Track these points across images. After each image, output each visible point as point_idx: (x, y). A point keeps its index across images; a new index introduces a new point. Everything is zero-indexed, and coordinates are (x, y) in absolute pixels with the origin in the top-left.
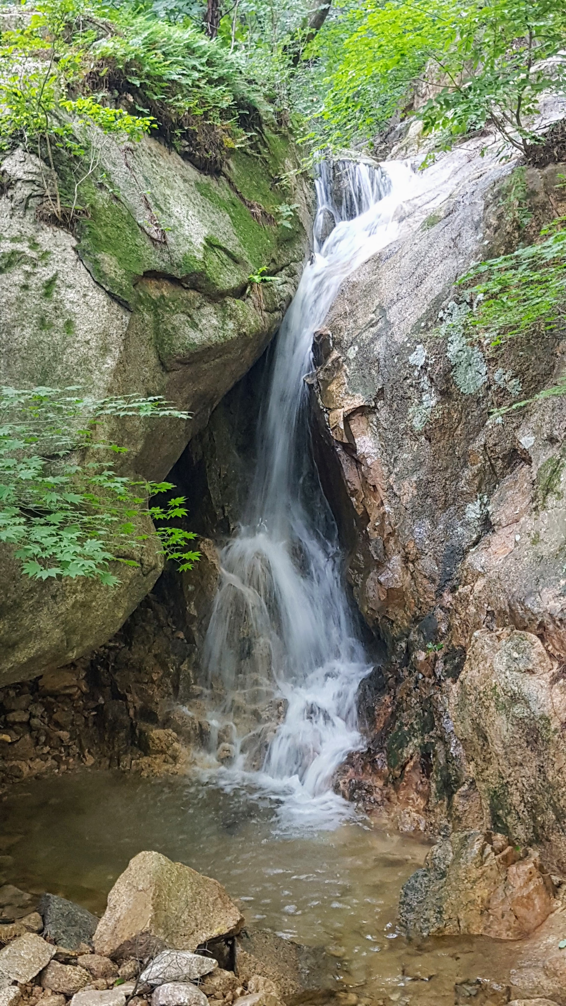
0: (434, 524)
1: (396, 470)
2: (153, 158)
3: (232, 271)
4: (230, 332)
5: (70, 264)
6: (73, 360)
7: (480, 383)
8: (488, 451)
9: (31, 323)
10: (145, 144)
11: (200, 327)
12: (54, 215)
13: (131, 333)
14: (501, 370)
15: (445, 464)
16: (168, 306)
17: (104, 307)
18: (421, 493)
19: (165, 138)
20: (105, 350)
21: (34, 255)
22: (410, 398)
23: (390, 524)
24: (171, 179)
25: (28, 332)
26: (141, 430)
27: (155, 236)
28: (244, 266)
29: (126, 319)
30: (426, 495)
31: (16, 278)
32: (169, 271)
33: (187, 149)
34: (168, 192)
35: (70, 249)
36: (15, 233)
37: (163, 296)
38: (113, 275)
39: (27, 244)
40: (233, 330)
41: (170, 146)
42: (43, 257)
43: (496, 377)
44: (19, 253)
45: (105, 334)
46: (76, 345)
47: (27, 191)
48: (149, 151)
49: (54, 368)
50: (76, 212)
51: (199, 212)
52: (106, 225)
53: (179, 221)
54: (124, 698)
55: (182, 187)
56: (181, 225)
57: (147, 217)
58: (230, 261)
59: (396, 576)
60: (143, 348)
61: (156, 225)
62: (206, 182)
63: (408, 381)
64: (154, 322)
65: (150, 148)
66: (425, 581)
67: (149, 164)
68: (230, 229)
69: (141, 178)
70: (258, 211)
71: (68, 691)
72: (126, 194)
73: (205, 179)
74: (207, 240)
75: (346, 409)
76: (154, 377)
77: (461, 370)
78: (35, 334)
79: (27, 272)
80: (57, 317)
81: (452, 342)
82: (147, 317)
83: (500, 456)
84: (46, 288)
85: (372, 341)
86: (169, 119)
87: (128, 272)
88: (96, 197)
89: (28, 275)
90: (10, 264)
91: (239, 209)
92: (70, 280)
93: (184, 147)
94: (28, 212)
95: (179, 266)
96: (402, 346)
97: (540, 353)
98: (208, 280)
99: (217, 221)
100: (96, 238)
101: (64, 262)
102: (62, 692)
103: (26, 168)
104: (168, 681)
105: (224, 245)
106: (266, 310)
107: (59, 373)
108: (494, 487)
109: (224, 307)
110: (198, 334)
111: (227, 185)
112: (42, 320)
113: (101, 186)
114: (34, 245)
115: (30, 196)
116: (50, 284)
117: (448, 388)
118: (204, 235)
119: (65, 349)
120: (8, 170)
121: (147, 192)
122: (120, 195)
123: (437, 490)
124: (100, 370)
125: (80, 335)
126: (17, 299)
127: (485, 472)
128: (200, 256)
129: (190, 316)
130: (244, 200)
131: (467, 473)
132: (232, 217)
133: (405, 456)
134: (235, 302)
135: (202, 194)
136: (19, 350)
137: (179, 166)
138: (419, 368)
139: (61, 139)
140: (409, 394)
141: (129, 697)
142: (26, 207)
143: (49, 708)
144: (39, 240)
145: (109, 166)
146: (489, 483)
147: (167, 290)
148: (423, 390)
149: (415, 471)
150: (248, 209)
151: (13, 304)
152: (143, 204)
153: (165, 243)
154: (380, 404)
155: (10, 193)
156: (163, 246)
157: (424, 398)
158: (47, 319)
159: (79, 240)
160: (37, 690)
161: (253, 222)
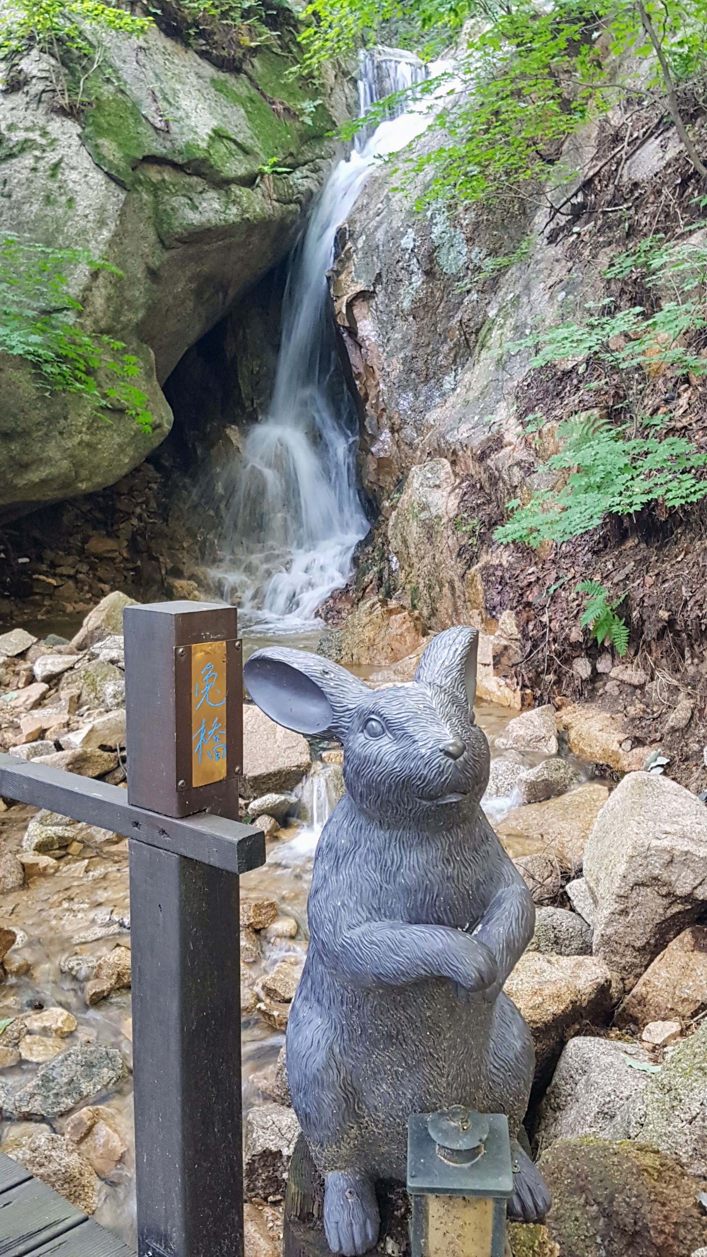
0: (416, 397)
1: (387, 349)
2: (167, 57)
3: (240, 161)
4: (232, 217)
5: (74, 149)
6: (73, 231)
7: (461, 263)
8: (464, 326)
9: (38, 200)
10: (159, 43)
11: (200, 209)
12: (62, 107)
13: (127, 210)
14: (477, 249)
15: (427, 342)
16: (168, 189)
17: (102, 185)
18: (406, 368)
19: (182, 38)
20: (102, 223)
21: (44, 142)
22: (401, 280)
23: (383, 401)
24: (184, 76)
25: (35, 208)
26: (142, 300)
27: (159, 125)
28: (256, 157)
29: (122, 196)
30: (411, 370)
31: (27, 162)
32: (170, 157)
33: (204, 48)
34: (178, 87)
35: (75, 136)
36: (29, 124)
37: (164, 180)
38: (111, 158)
39: (38, 133)
40: (236, 215)
41: (187, 45)
42: (51, 144)
43: (473, 255)
44: (31, 140)
45: (102, 209)
46: (76, 219)
47: (40, 86)
48: (163, 50)
49: (56, 238)
50: (82, 103)
51: (210, 106)
52: (109, 115)
53: (187, 113)
54: (157, 559)
55: (195, 83)
56: (188, 117)
57: (153, 108)
58: (239, 152)
59: (386, 447)
60: (142, 225)
61: (161, 116)
62: (223, 79)
63: (400, 264)
64: (155, 202)
65: (164, 47)
66: (406, 448)
67: (161, 62)
68: (244, 123)
69: (151, 74)
70: (280, 107)
71: (109, 555)
72: (133, 88)
73: (222, 76)
74: (214, 131)
75: (351, 293)
76: (154, 253)
77: (444, 250)
78: (41, 210)
79: (36, 157)
80: (61, 195)
81: (436, 224)
82: (145, 196)
83: (474, 330)
84: (52, 170)
85: (376, 228)
86: (184, 19)
87: (127, 156)
88: (102, 91)
89: (37, 159)
90: (22, 150)
91: (259, 104)
92: (73, 163)
93: (202, 45)
94: (41, 105)
95: (181, 153)
96: (396, 231)
97: (513, 232)
98: (212, 167)
99: (229, 115)
100: (98, 126)
101: (69, 147)
102: (106, 555)
103: (41, 66)
104: (197, 548)
105: (233, 137)
106: (277, 201)
107: (61, 242)
108: (467, 360)
109: (228, 193)
110: (198, 216)
111: (247, 82)
112: (48, 197)
113: (108, 80)
114: (44, 134)
115: (44, 91)
116: (56, 166)
117: (432, 268)
118: (212, 126)
119: (66, 222)
120: (25, 68)
121: (156, 86)
122: (126, 88)
123: (420, 365)
124: (96, 241)
125: (80, 210)
126: (27, 179)
127: (459, 346)
128: (204, 145)
129: (191, 199)
130: (265, 97)
131: (445, 348)
132: (247, 112)
133: (396, 335)
134: (240, 190)
135: (217, 90)
136: (28, 223)
137: (195, 64)
138: (409, 251)
139: (72, 39)
140: (401, 277)
141: (161, 559)
142: (40, 101)
143: (93, 568)
144: (49, 129)
145: (118, 64)
146: (463, 356)
147: (168, 175)
148: (413, 272)
149: (403, 348)
150: (269, 105)
151: (23, 184)
152: (150, 97)
153: (168, 132)
154: (379, 288)
155: (25, 89)
156: (167, 135)
157: (413, 280)
158: (52, 197)
159: (83, 128)
160: (84, 553)
161: (274, 118)
